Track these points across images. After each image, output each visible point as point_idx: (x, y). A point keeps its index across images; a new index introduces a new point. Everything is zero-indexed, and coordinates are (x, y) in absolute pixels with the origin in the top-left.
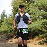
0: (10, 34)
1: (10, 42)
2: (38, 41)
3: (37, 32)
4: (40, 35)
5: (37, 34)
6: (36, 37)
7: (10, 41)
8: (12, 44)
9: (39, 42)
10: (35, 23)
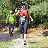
0: (4, 20)
1: (5, 31)
2: (42, 31)
3: (41, 19)
4: (45, 23)
5: (41, 21)
6: (39, 25)
7: (4, 29)
8: (6, 35)
9: (44, 33)
10: (39, 6)
